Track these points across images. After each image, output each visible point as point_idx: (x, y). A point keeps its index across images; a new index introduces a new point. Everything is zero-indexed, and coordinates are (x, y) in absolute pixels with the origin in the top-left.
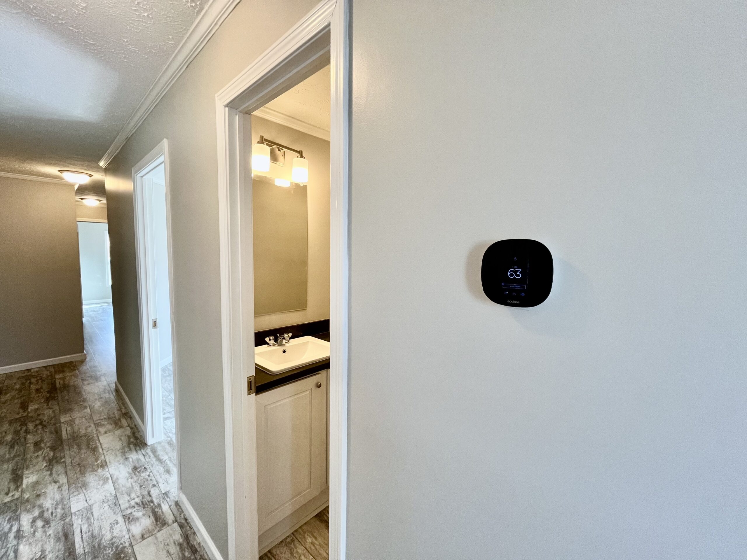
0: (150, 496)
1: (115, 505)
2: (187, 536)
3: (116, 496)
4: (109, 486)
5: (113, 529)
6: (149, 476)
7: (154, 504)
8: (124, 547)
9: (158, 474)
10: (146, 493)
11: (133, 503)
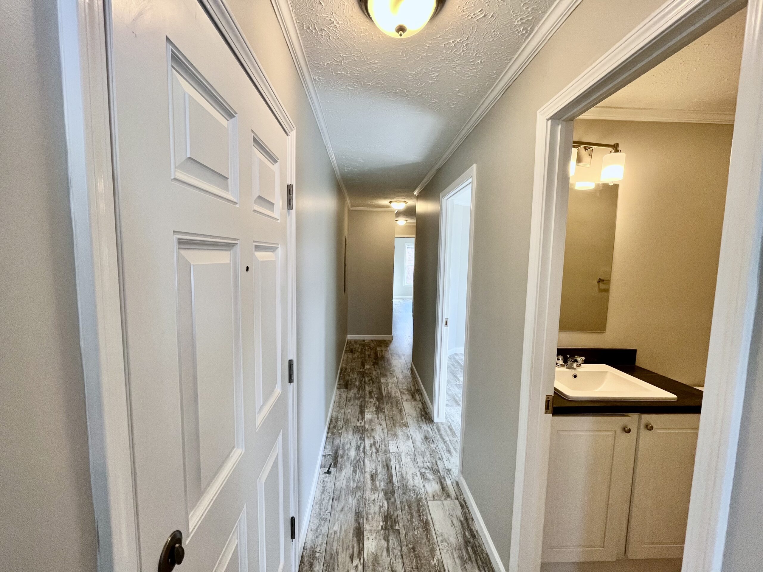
0: (437, 466)
1: (415, 461)
2: (467, 518)
3: (415, 454)
4: (410, 443)
5: (414, 479)
6: (436, 448)
7: (440, 475)
8: (422, 498)
9: (442, 451)
10: (434, 462)
11: (426, 465)
